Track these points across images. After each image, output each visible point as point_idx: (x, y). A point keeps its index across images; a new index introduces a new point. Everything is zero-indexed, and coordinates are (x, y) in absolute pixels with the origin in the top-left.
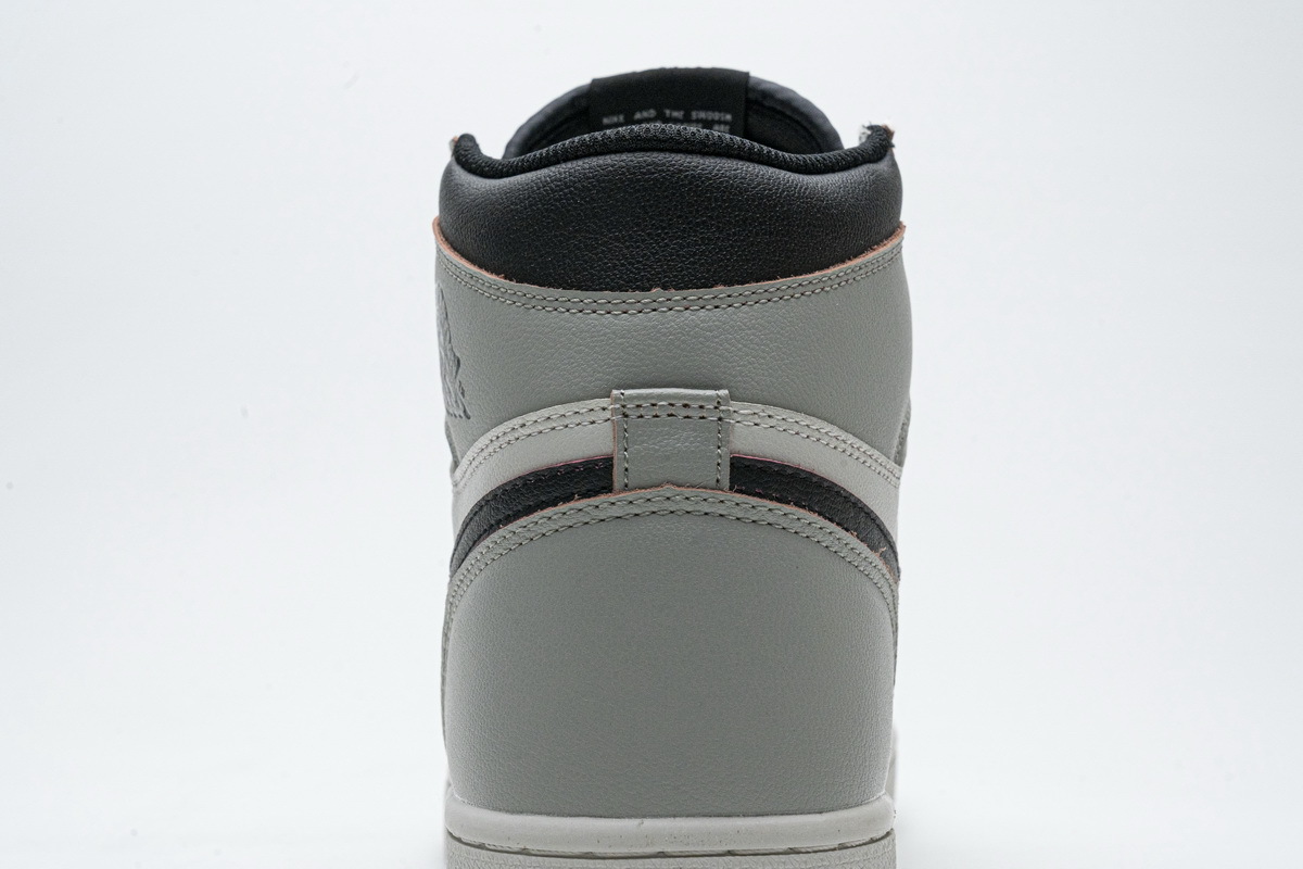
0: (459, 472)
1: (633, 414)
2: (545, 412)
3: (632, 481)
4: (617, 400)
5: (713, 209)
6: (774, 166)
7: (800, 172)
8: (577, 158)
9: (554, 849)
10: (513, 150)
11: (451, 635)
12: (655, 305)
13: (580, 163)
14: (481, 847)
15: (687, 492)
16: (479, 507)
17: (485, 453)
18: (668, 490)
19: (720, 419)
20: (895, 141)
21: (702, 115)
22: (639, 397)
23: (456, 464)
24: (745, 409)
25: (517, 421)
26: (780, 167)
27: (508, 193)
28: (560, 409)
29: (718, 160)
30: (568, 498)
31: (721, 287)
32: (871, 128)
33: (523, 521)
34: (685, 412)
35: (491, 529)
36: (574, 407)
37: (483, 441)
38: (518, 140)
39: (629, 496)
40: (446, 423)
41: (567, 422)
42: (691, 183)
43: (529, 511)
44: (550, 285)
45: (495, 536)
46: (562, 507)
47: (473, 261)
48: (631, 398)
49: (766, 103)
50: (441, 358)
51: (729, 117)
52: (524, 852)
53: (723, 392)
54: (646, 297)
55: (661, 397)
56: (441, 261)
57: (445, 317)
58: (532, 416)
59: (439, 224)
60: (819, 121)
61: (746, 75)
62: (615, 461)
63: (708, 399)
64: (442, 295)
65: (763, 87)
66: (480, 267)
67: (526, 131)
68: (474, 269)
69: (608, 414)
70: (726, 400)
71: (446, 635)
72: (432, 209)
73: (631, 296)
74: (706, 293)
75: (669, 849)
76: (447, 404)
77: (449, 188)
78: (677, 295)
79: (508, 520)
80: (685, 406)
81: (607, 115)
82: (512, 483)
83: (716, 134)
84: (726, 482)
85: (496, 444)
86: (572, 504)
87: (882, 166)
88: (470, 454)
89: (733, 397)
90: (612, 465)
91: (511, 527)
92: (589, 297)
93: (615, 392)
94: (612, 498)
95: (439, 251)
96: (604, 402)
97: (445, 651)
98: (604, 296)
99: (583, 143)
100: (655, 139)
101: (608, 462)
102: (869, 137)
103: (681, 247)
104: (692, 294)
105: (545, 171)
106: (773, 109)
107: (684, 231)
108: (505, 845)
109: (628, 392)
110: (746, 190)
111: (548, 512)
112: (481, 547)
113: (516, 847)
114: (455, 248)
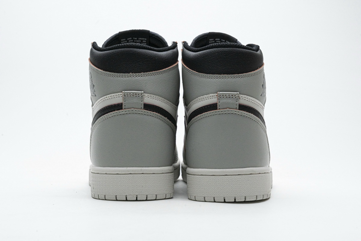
0: (94, 106)
1: (126, 96)
2: (110, 95)
3: (126, 107)
4: (123, 93)
5: (141, 59)
6: (153, 51)
7: (158, 52)
8: (117, 49)
9: (111, 173)
10: (104, 46)
11: (92, 137)
12: (130, 76)
13: (117, 50)
14: (98, 173)
15: (136, 109)
16: (98, 112)
17: (99, 103)
18: (132, 109)
19: (142, 97)
20: (178, 45)
21: (141, 39)
22: (127, 92)
23: (93, 105)
24: (146, 95)
25: (105, 97)
26: (154, 51)
27: (104, 55)
28: (113, 94)
29: (142, 50)
30: (114, 111)
31: (142, 73)
32: (173, 42)
33: (106, 115)
34: (136, 95)
35: (100, 116)
36: (116, 94)
37: (99, 100)
38: (105, 44)
39: (125, 110)
40: (91, 97)
41: (114, 97)
42: (137, 54)
43: (107, 113)
44: (111, 72)
45: (101, 118)
46: (113, 112)
47: (97, 67)
48: (126, 93)
49: (153, 36)
50: (90, 85)
51: (146, 39)
52: (106, 174)
53: (143, 92)
54: (129, 75)
55: (131, 92)
56: (90, 66)
57: (91, 77)
58: (108, 96)
59: (90, 60)
60: (163, 40)
61: (149, 31)
62: (123, 104)
63: (140, 93)
64: (90, 73)
65: (152, 33)
66: (98, 68)
67: (106, 43)
68: (97, 69)
69: (122, 95)
70: (143, 93)
71: (91, 137)
72: (88, 56)
73: (126, 74)
74: (140, 74)
75: (132, 173)
76: (91, 94)
77: (92, 53)
78: (134, 74)
79: (103, 114)
80: (136, 94)
81: (122, 39)
82: (104, 108)
83: (142, 45)
84: (143, 108)
85: (101, 101)
86: (115, 112)
87: (175, 50)
88: (96, 103)
89: (144, 93)
90: (122, 105)
91: (104, 116)
92: (118, 74)
93: (123, 91)
94: (122, 110)
95: (90, 65)
96: (121, 93)
97: (91, 140)
98: (121, 74)
99: (118, 46)
100: (131, 46)
101: (122, 104)
102: (173, 44)
103: (135, 65)
104: (137, 74)
105: (111, 51)
106: (154, 38)
107: (136, 62)
108: (103, 173)
109: (125, 92)
110: (147, 55)
111: (111, 113)
112: (98, 120)
113: (104, 173)
114: (93, 64)
